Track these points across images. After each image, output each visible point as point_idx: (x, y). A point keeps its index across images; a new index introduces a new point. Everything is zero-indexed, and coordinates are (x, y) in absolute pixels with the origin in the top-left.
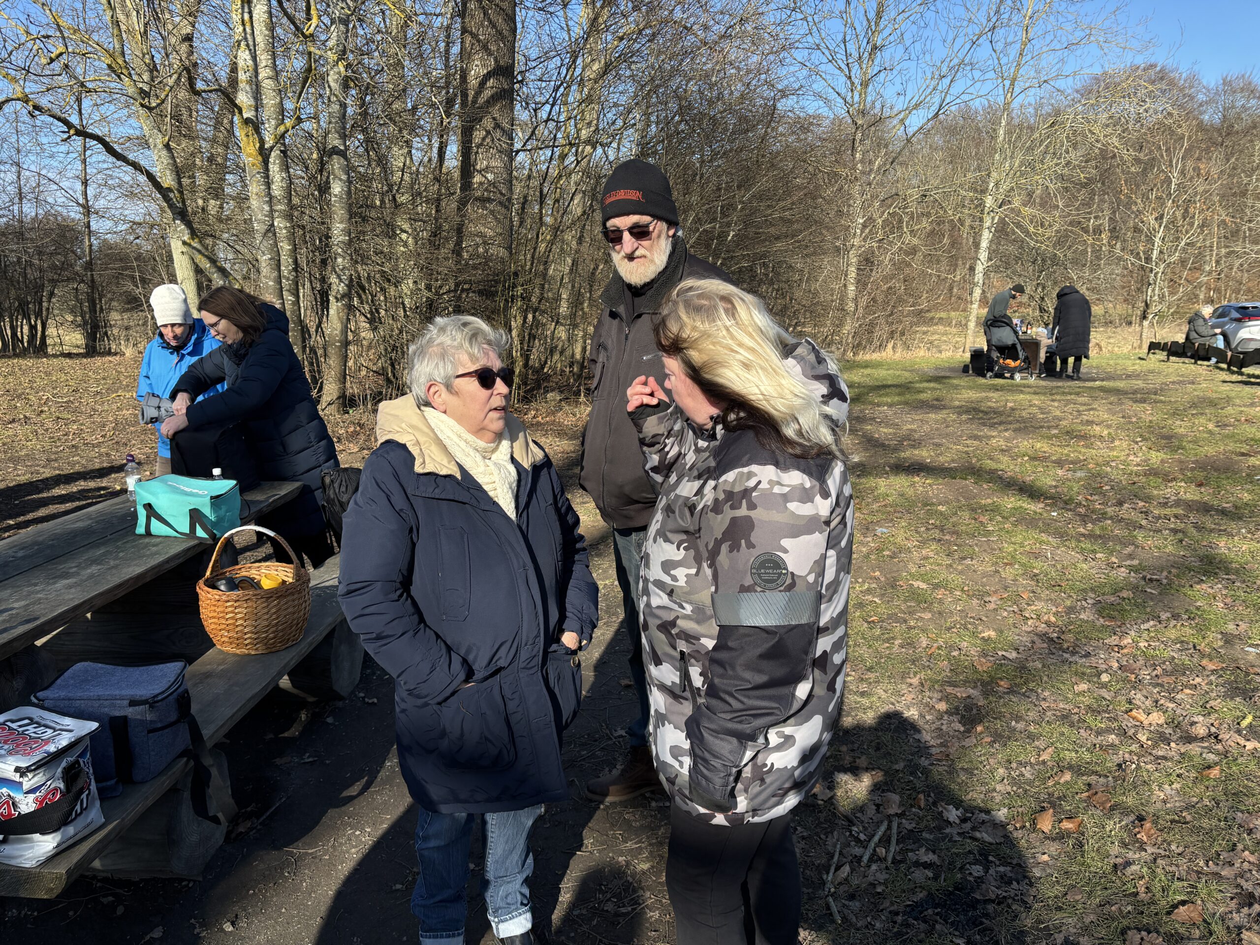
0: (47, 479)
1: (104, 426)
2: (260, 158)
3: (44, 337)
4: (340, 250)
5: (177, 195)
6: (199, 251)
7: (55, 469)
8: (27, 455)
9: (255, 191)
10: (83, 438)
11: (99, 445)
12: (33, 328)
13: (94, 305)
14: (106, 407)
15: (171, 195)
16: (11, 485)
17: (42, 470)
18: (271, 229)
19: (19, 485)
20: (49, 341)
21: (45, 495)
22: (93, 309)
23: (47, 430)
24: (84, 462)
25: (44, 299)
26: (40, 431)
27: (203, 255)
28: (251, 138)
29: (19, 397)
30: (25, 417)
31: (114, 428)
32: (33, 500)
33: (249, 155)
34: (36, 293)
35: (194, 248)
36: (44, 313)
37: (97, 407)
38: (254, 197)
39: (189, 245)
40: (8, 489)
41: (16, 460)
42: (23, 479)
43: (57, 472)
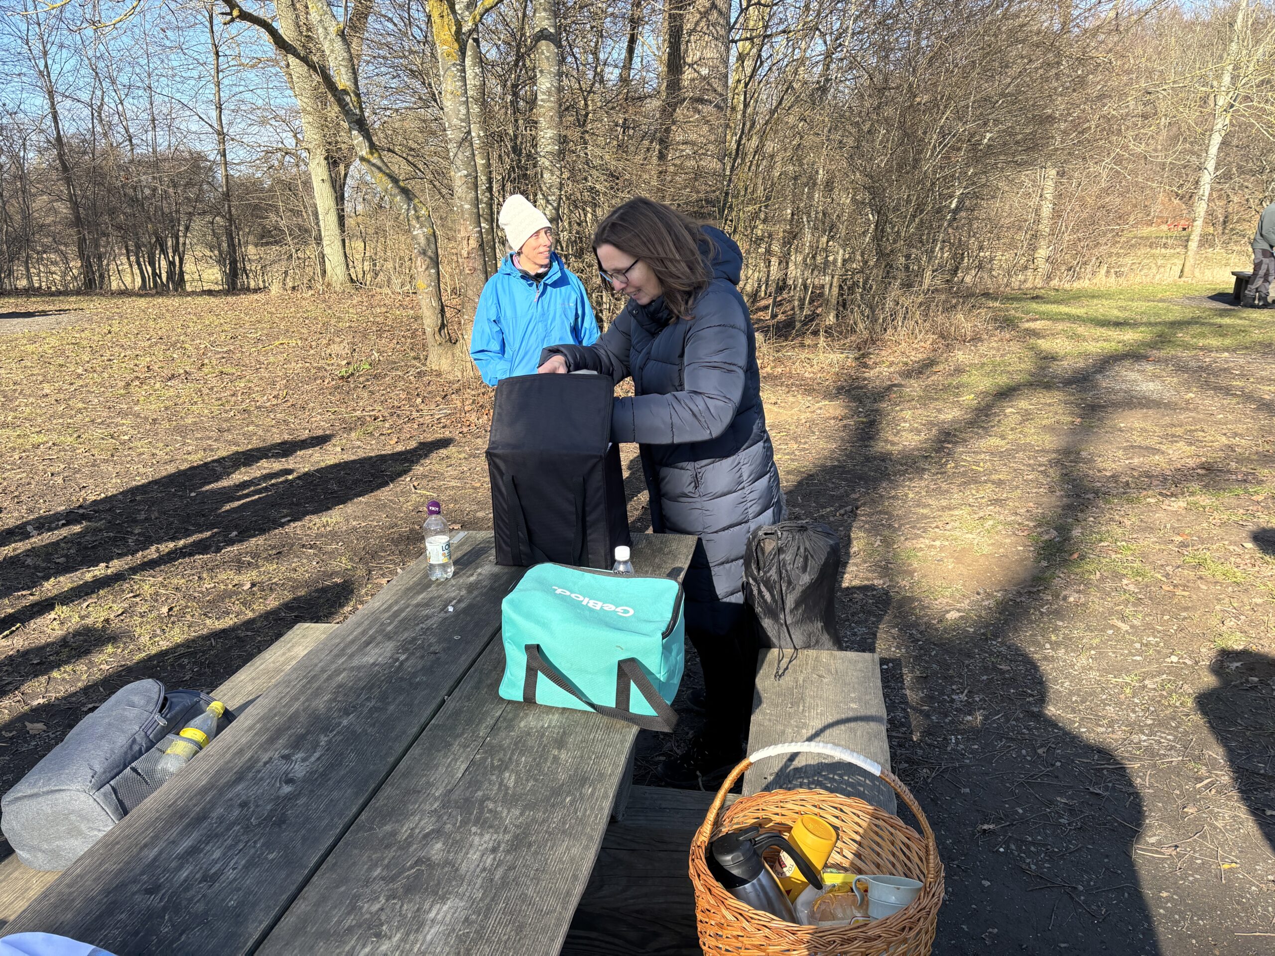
0: (223, 458)
1: (274, 383)
2: (456, 46)
3: (182, 273)
4: (547, 163)
5: (354, 99)
6: (379, 168)
7: (230, 443)
8: (195, 423)
9: (449, 88)
10: (254, 400)
11: (272, 409)
12: (171, 264)
13: (232, 239)
14: (272, 359)
15: (348, 99)
16: (182, 468)
17: (215, 445)
18: (466, 139)
19: (192, 468)
20: (186, 277)
21: (224, 483)
22: (232, 245)
23: (211, 389)
24: (260, 433)
25: (181, 234)
26: (205, 391)
27: (384, 173)
28: (446, 19)
29: (174, 345)
30: (186, 372)
31: (286, 387)
32: (213, 492)
33: (444, 42)
34: (173, 227)
35: (374, 165)
36: (181, 249)
37: (262, 359)
38: (449, 96)
39: (368, 161)
40: (181, 474)
41: (182, 431)
42: (197, 458)
43: (234, 449)
